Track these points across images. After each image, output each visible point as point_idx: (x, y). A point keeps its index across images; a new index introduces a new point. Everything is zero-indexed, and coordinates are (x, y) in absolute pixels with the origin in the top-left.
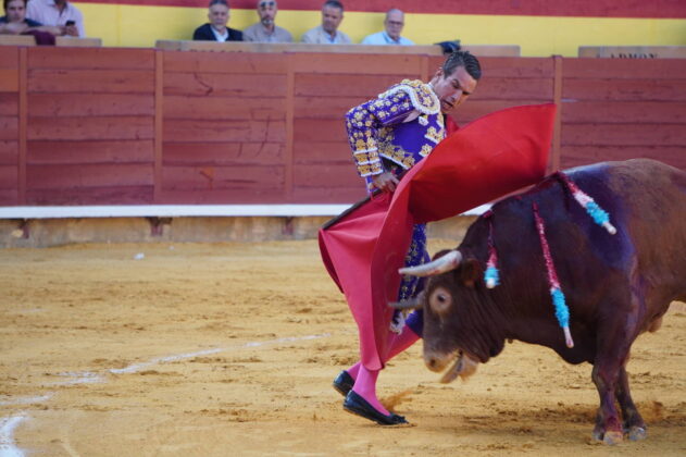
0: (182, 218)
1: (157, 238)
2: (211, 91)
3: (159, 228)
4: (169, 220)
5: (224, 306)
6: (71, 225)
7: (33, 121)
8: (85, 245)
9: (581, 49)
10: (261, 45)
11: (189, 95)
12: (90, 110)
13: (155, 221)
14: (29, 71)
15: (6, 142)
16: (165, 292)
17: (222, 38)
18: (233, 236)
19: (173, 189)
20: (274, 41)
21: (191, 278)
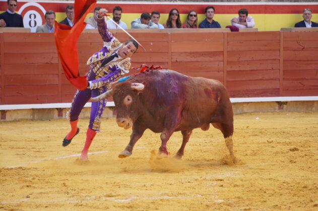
0: (291, 102)
1: (281, 110)
2: (304, 48)
3: (282, 106)
4: (286, 103)
5: (309, 138)
6: (245, 105)
7: (229, 63)
8: (251, 114)
11: (294, 51)
12: (253, 58)
13: (280, 104)
14: (228, 42)
15: (219, 72)
16: (284, 132)
17: (309, 26)
18: (314, 109)
19: (288, 90)
21: (295, 126)
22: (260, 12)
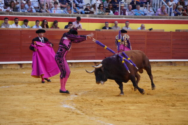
2: (106, 38)
6: (80, 64)
8: (82, 67)
9: (176, 30)
10: (115, 30)
11: (102, 39)
13: (95, 63)
17: (108, 29)
19: (99, 57)
20: (118, 29)
22: (86, 22)
